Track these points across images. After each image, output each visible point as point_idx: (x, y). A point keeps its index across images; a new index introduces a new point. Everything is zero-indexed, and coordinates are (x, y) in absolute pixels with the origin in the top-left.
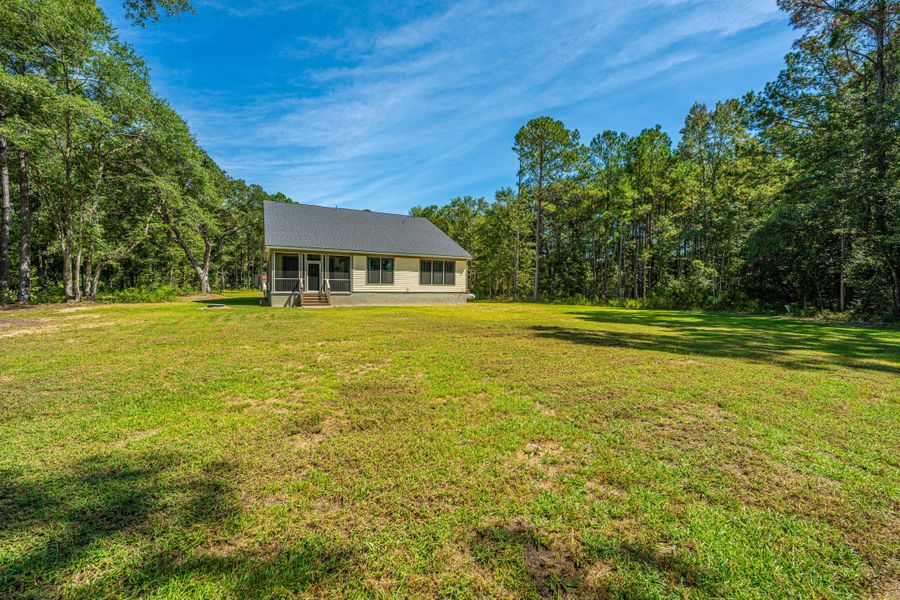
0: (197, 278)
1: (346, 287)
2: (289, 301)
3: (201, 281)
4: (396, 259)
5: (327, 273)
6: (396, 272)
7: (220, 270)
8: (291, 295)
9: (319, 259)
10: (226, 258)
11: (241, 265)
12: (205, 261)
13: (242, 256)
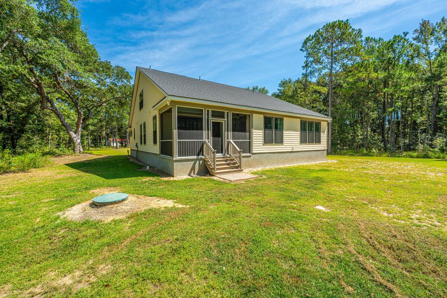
0: (71, 141)
1: (247, 147)
2: (193, 168)
3: (74, 143)
4: (285, 119)
5: (230, 133)
6: (285, 132)
7: (88, 135)
8: (195, 160)
9: (223, 117)
10: (91, 128)
11: (101, 133)
12: (78, 128)
13: (102, 127)
